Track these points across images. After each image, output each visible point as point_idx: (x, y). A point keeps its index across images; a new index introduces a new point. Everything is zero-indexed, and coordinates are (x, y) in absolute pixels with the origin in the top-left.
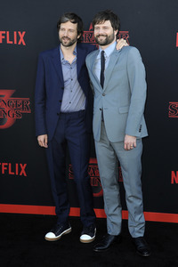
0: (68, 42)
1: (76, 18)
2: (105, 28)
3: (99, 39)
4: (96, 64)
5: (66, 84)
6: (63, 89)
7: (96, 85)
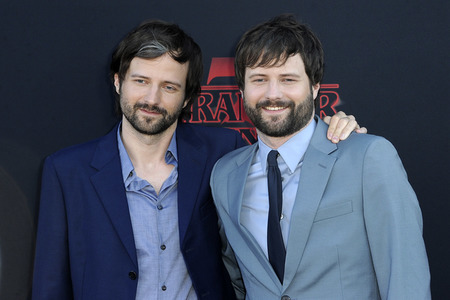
0: (157, 119)
1: (186, 48)
2: (286, 79)
3: (266, 116)
4: (248, 193)
5: (145, 263)
6: (134, 276)
7: (253, 266)
